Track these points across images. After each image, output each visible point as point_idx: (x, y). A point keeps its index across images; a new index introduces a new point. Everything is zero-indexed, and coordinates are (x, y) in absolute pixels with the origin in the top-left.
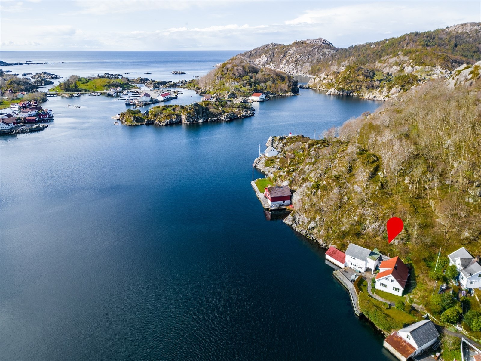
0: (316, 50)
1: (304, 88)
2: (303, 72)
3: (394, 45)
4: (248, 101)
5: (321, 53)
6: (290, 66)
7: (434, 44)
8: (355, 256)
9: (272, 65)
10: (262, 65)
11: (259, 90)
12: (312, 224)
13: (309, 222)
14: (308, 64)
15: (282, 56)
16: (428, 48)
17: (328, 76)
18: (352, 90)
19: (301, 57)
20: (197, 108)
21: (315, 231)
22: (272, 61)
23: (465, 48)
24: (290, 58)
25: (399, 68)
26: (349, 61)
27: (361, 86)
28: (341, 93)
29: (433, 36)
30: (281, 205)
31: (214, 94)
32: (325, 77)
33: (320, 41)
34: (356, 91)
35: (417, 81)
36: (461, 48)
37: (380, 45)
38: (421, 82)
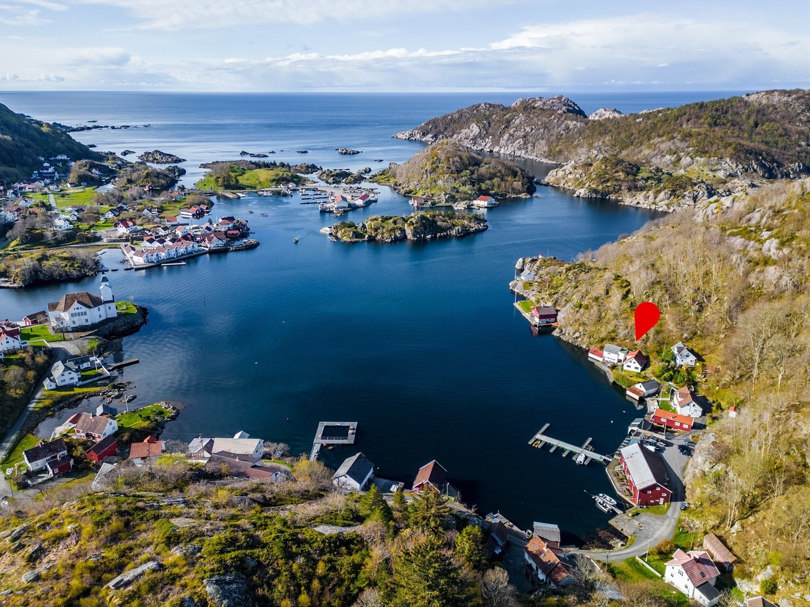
0: (555, 121)
1: (542, 185)
2: (535, 154)
3: (669, 121)
4: (473, 207)
5: (563, 126)
6: (515, 143)
7: (725, 122)
8: (610, 351)
9: (487, 140)
10: (472, 139)
11: (484, 191)
12: (577, 335)
13: (574, 333)
14: (543, 142)
15: (503, 127)
16: (717, 129)
17: (575, 169)
18: (609, 191)
19: (531, 130)
20: (424, 221)
21: (579, 339)
22: (487, 133)
23: (769, 130)
24: (515, 132)
25: (674, 158)
26: (603, 142)
27: (620, 186)
28: (594, 196)
29: (725, 109)
30: (547, 322)
31: (424, 195)
32: (571, 170)
33: (559, 101)
34: (614, 192)
35: (692, 186)
36: (763, 129)
37: (649, 119)
38: (697, 186)
